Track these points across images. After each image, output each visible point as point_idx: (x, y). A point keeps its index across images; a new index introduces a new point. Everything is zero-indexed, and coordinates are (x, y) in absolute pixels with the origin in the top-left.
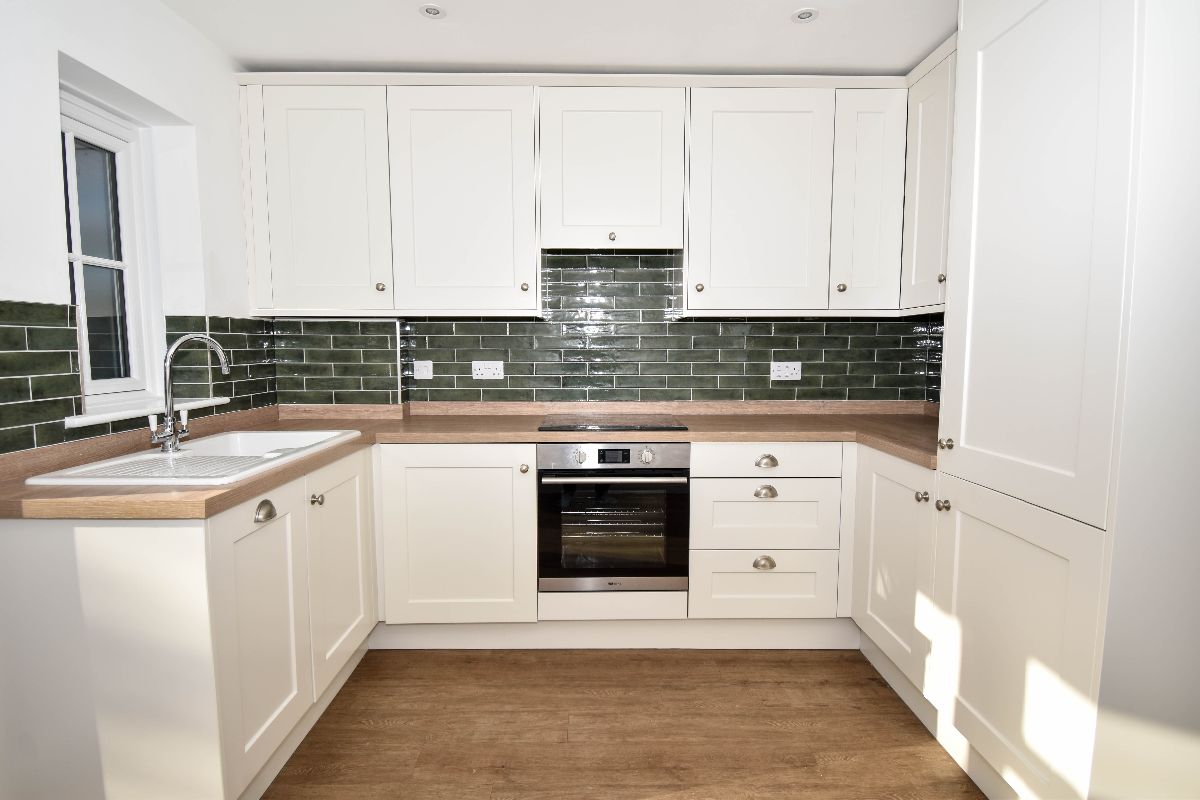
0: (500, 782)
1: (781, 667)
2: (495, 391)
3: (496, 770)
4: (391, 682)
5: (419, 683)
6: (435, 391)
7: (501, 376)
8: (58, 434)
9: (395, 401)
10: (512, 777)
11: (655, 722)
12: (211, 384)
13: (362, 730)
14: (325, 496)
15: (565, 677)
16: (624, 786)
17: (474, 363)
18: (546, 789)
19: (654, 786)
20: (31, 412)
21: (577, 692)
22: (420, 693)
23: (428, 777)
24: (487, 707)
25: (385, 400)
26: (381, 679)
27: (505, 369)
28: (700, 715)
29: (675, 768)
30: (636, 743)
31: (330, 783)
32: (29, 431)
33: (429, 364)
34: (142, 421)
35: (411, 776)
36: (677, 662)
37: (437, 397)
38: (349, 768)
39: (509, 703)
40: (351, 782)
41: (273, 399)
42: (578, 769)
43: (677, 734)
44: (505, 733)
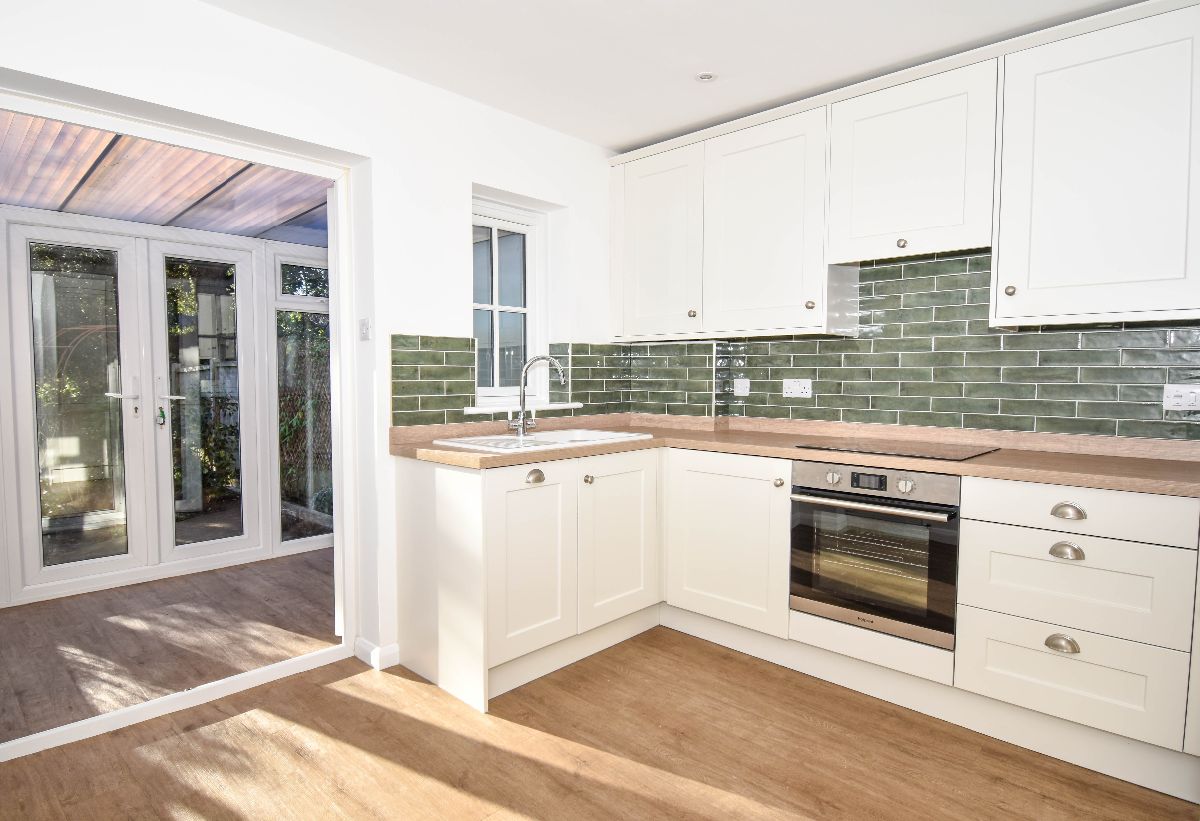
0: (672, 741)
1: (1070, 785)
2: (802, 410)
3: (675, 732)
4: (655, 650)
5: (676, 658)
6: (753, 407)
7: (809, 396)
8: (460, 418)
9: (710, 414)
10: (683, 743)
11: (846, 764)
12: (570, 393)
13: (613, 672)
14: (595, 480)
15: (795, 698)
16: (764, 791)
17: (785, 381)
18: (699, 761)
19: (792, 804)
20: (444, 402)
21: (795, 713)
22: (669, 665)
23: (627, 715)
24: (708, 693)
25: (701, 412)
26: (652, 646)
27: (813, 386)
28: (904, 780)
29: (827, 803)
30: (810, 770)
31: (569, 692)
32: (442, 414)
33: (747, 382)
34: (504, 415)
35: (617, 710)
36: (932, 732)
37: (753, 413)
38: (586, 688)
39: (729, 697)
40: (580, 697)
41: (628, 407)
42: (738, 762)
43: (860, 782)
44: (704, 714)
